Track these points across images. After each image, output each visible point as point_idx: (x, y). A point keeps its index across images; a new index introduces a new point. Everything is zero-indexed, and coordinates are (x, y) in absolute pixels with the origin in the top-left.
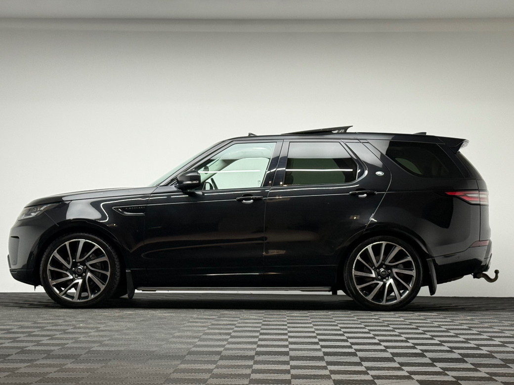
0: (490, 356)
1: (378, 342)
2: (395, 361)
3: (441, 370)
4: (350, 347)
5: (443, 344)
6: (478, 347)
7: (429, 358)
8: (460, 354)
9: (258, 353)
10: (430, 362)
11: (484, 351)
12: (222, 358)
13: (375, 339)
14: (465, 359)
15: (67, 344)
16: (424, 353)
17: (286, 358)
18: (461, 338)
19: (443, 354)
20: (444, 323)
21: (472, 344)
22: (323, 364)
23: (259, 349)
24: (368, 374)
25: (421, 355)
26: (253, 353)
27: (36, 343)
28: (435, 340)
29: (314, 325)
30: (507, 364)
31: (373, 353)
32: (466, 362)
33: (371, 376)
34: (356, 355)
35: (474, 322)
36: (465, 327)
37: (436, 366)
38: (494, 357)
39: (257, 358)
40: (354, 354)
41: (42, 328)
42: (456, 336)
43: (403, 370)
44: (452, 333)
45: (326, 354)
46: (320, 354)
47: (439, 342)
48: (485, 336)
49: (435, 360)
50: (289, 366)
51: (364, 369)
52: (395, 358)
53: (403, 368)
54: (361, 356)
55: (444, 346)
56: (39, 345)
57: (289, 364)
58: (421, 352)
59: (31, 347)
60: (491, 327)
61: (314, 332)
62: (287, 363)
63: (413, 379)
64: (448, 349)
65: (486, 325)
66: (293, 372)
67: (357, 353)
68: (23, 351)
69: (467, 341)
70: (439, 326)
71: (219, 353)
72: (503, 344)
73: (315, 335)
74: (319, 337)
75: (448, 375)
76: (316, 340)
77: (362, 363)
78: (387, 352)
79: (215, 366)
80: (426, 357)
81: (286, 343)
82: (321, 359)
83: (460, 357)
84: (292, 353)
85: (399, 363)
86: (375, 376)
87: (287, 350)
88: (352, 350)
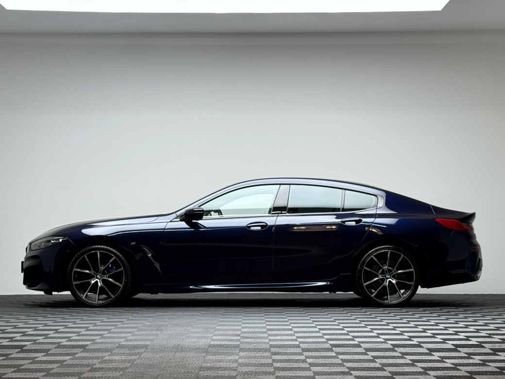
0: (480, 345)
1: (376, 335)
2: (396, 351)
3: (440, 359)
4: (352, 340)
5: (436, 336)
6: (468, 338)
7: (426, 348)
8: (453, 345)
9: (272, 346)
10: (428, 352)
11: (474, 341)
12: (241, 350)
13: (373, 332)
14: (458, 349)
15: (96, 339)
16: (421, 344)
17: (299, 350)
18: (451, 331)
19: (438, 344)
20: (432, 318)
21: (462, 335)
22: (334, 354)
23: (271, 343)
24: (376, 362)
25: (419, 346)
26: (267, 346)
27: (67, 339)
28: (427, 332)
29: (314, 321)
30: (497, 353)
31: (375, 344)
32: (460, 352)
33: (379, 363)
34: (361, 347)
35: (459, 317)
36: (452, 322)
37: (434, 355)
38: (483, 347)
39: (273, 350)
40: (358, 346)
41: (66, 327)
42: (446, 328)
43: (406, 358)
44: (441, 326)
45: (333, 345)
46: (327, 346)
47: (432, 335)
48: (472, 329)
49: (431, 350)
50: (304, 356)
51: (372, 358)
52: (396, 349)
53: (405, 356)
54: (365, 347)
55: (437, 338)
56: (70, 341)
57: (303, 355)
58: (417, 343)
59: (64, 342)
60: (475, 321)
61: (315, 327)
62: (301, 354)
63: (417, 366)
64: (442, 341)
65: (470, 319)
66: (309, 360)
67: (361, 344)
68: (59, 346)
69: (456, 333)
70: (428, 321)
71: (237, 346)
72: (490, 336)
73: (317, 330)
74: (322, 332)
75: (447, 362)
76: (320, 335)
77: (368, 353)
78: (388, 343)
79: (238, 357)
80: (423, 347)
81: (294, 338)
82: (330, 350)
83: (454, 347)
84: (302, 346)
85: (400, 353)
86: (383, 364)
87: (297, 343)
88: (357, 343)
